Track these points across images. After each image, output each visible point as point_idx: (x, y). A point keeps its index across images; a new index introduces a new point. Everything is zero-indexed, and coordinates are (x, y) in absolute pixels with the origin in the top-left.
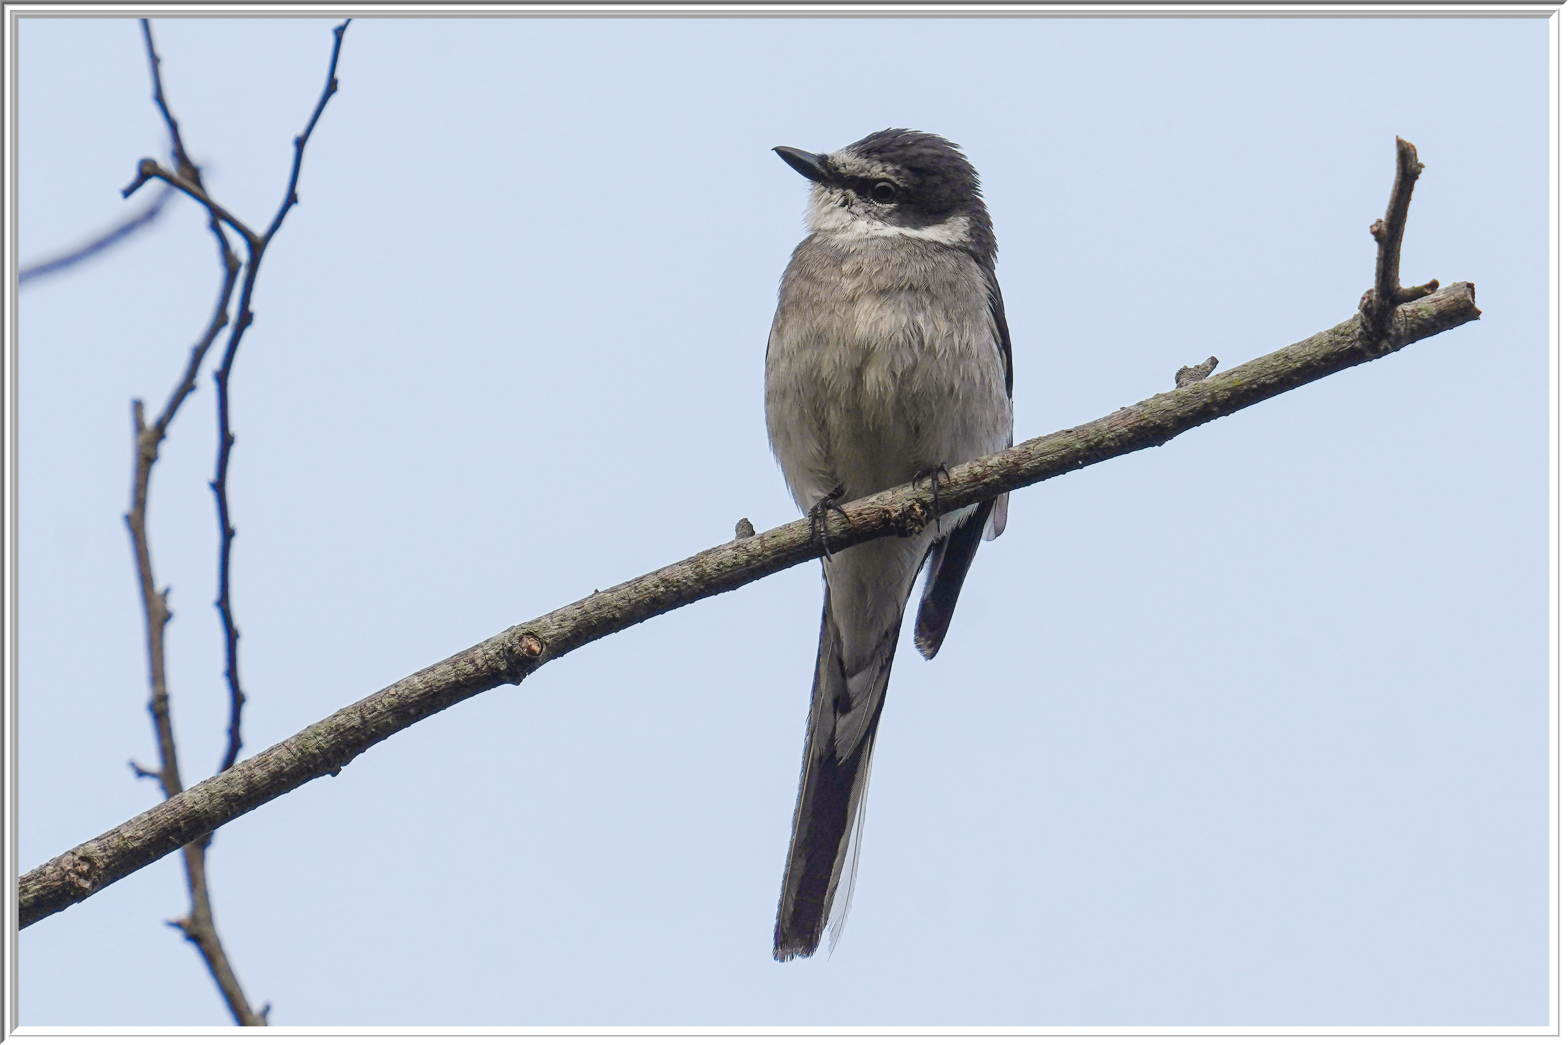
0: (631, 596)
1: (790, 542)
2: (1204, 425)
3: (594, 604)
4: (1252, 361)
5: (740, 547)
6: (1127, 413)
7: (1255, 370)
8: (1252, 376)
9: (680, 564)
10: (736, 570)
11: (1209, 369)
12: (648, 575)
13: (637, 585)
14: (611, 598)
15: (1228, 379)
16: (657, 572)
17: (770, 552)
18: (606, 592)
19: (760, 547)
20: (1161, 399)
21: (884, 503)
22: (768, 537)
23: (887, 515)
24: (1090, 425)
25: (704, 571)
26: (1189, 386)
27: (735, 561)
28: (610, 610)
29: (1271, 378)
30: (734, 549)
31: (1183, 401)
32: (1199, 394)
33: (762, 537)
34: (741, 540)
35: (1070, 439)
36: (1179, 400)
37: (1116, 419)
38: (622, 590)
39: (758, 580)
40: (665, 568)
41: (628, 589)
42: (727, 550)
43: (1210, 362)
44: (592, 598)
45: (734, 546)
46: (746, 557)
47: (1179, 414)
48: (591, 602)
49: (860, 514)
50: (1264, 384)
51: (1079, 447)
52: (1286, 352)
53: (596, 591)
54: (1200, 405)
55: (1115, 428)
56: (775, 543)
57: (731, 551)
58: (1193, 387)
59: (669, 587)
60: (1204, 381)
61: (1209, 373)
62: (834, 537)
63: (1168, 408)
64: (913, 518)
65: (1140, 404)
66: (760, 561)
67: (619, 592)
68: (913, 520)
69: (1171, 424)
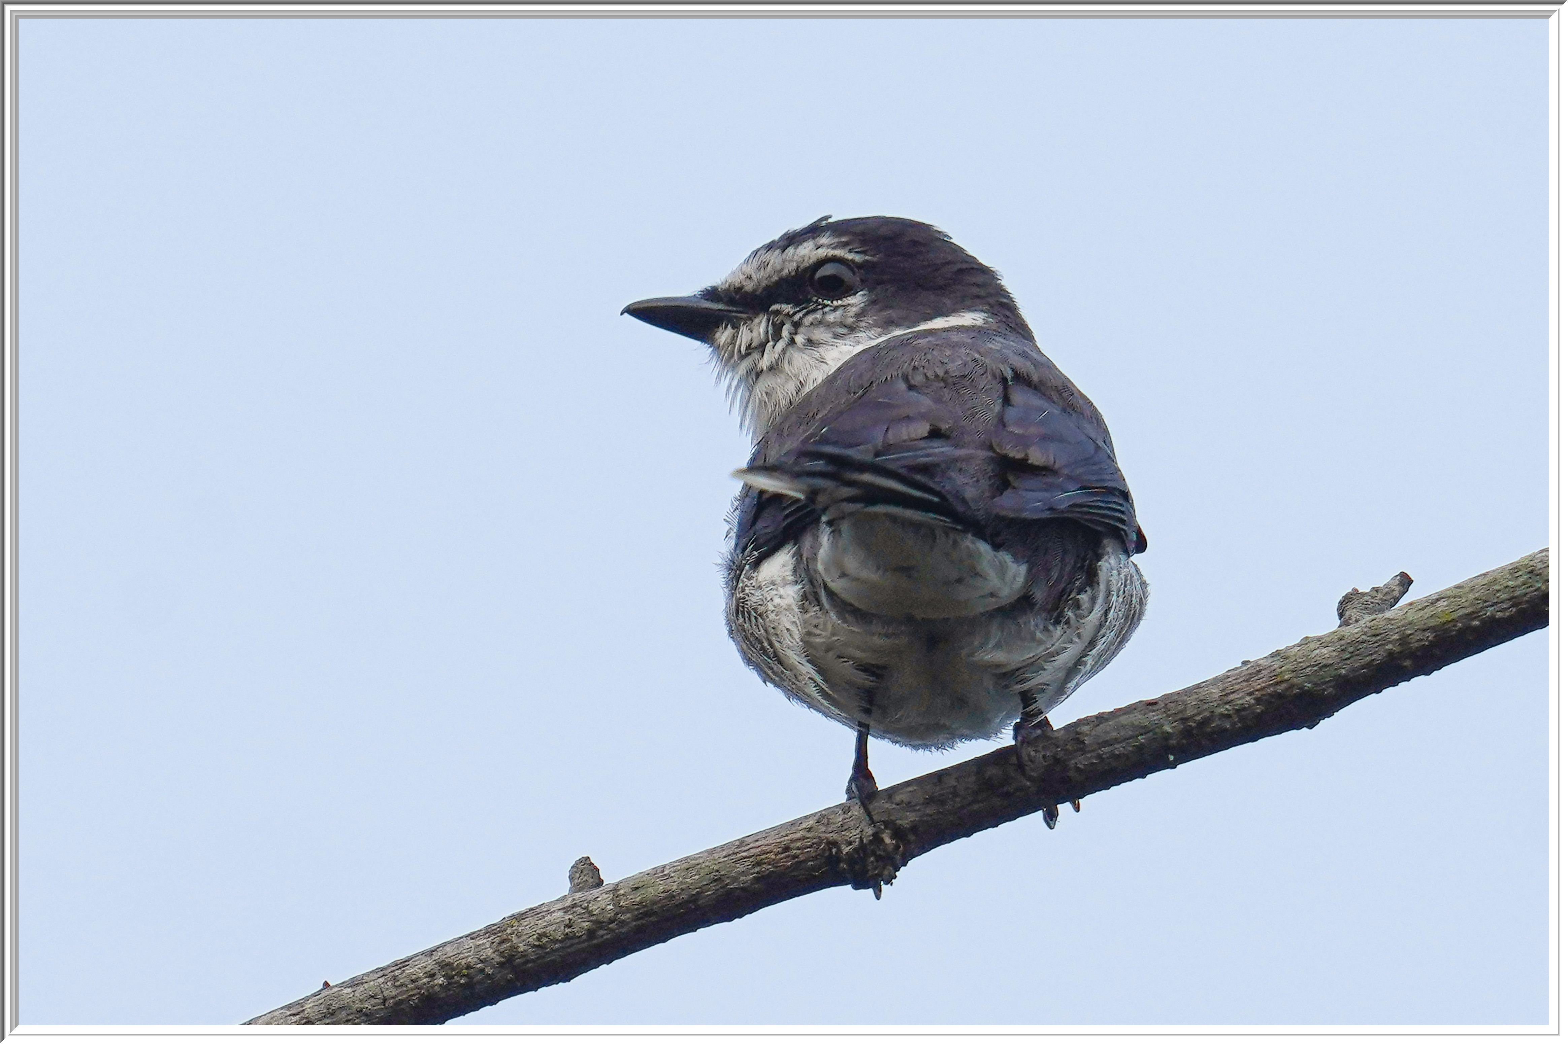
0: (386, 993)
1: (665, 898)
2: (1388, 692)
3: (322, 1006)
4: (1471, 580)
5: (576, 907)
6: (1252, 671)
7: (1477, 595)
8: (1472, 605)
9: (472, 936)
10: (569, 947)
11: (1396, 594)
12: (416, 955)
13: (397, 973)
14: (351, 996)
15: (1429, 611)
16: (431, 952)
17: (629, 915)
18: (343, 985)
19: (611, 907)
20: (1312, 646)
21: (830, 830)
22: (627, 890)
23: (834, 850)
24: (1187, 692)
25: (514, 948)
26: (1361, 623)
27: (567, 930)
28: (350, 1017)
29: (1506, 609)
30: (566, 910)
31: (1351, 649)
32: (1379, 638)
33: (615, 889)
34: (578, 895)
35: (1154, 716)
36: (1343, 647)
37: (1234, 682)
38: (372, 983)
39: (608, 964)
40: (444, 945)
41: (381, 980)
42: (554, 912)
43: (1398, 582)
44: (318, 997)
45: (567, 904)
46: (588, 923)
47: (1343, 672)
48: (317, 1003)
49: (787, 849)
50: (1493, 620)
51: (1170, 730)
52: (1531, 563)
53: (326, 984)
54: (1379, 657)
55: (1232, 697)
56: (638, 900)
57: (561, 913)
58: (1368, 624)
59: (453, 977)
60: (1388, 614)
61: (1397, 600)
62: (742, 888)
63: (1325, 662)
64: (880, 855)
65: (1276, 654)
66: (612, 930)
67: (366, 986)
68: (879, 858)
69: (1331, 690)
